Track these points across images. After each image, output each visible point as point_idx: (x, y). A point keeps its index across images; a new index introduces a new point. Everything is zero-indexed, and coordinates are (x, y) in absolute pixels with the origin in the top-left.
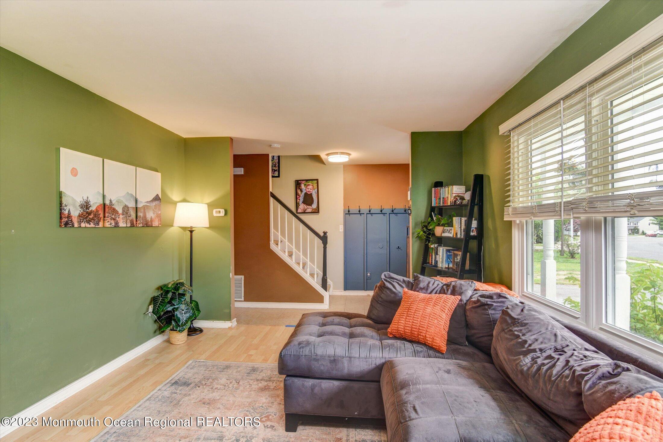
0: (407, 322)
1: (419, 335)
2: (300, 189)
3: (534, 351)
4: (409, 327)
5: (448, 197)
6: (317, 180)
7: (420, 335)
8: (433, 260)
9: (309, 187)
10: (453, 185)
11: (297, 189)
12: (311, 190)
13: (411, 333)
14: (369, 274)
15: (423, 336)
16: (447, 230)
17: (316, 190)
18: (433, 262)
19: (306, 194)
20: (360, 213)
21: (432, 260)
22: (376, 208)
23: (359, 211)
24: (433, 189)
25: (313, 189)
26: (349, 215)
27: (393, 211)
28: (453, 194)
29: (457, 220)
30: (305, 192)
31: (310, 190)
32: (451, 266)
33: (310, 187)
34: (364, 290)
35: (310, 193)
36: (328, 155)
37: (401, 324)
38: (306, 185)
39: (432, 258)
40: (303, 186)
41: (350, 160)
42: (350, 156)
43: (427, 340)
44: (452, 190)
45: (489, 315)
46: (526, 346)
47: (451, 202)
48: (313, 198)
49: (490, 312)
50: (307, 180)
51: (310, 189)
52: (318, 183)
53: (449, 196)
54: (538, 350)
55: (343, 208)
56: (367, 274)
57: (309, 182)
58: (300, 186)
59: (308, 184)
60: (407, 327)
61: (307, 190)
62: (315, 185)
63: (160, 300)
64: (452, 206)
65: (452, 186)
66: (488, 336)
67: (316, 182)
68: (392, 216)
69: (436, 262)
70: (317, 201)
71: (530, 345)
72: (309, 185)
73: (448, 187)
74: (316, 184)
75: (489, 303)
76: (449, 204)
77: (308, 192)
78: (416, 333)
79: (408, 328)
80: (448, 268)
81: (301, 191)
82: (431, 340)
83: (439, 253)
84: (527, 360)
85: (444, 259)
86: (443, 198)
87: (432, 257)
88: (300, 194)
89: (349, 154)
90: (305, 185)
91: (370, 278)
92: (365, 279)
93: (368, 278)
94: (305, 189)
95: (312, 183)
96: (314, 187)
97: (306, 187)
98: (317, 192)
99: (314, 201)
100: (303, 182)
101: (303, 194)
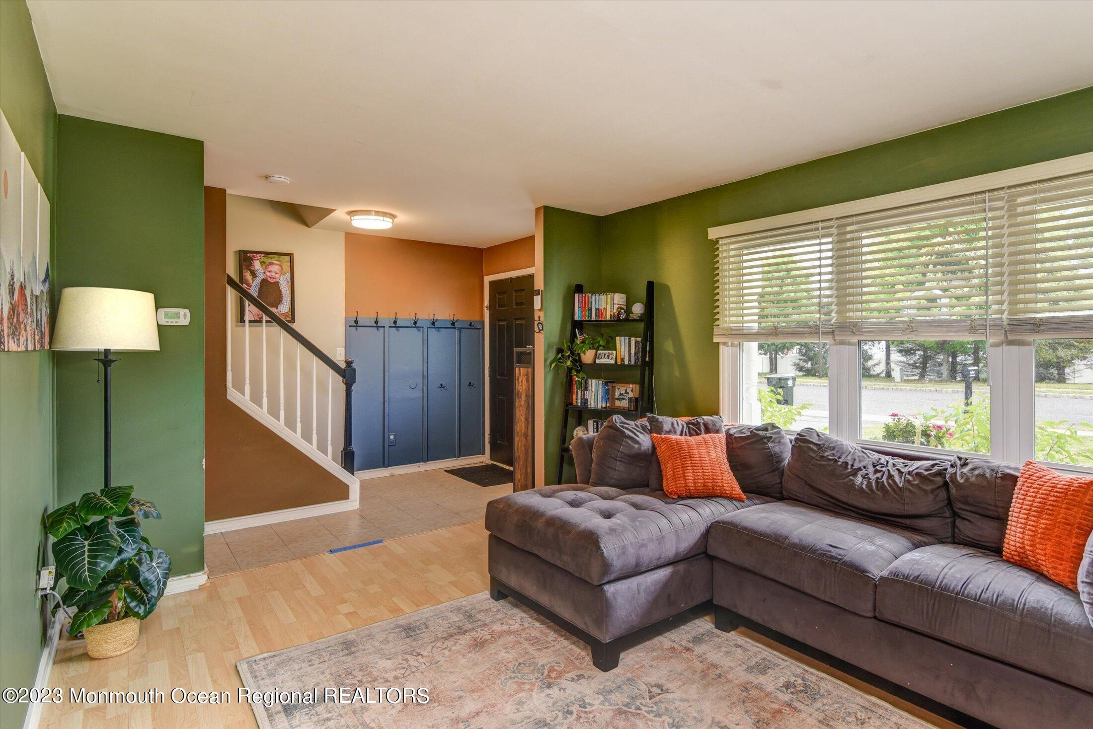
0: (696, 474)
1: (713, 486)
2: (250, 270)
3: (860, 469)
4: (700, 479)
5: (605, 309)
6: (291, 255)
7: (716, 486)
8: (579, 398)
9: (271, 268)
10: (614, 292)
11: (244, 271)
12: (277, 276)
13: (704, 485)
14: (392, 437)
15: (719, 486)
16: (605, 355)
17: (289, 274)
18: (579, 401)
19: (264, 282)
20: (377, 324)
21: (577, 399)
22: (405, 317)
23: (376, 322)
24: (576, 295)
25: (282, 272)
26: (356, 329)
27: (433, 323)
28: (614, 304)
29: (623, 341)
30: (262, 277)
31: (273, 274)
32: (608, 405)
33: (275, 268)
34: (384, 466)
35: (274, 280)
36: (351, 213)
37: (689, 478)
38: (264, 262)
39: (577, 396)
40: (257, 265)
41: (395, 228)
42: (396, 220)
43: (725, 490)
44: (613, 299)
45: (769, 449)
46: (849, 467)
47: (611, 315)
48: (280, 292)
49: (770, 445)
50: (267, 254)
51: (276, 272)
52: (292, 262)
53: (609, 307)
54: (862, 468)
55: (344, 316)
56: (389, 437)
57: (272, 258)
58: (251, 265)
59: (270, 261)
60: (698, 479)
61: (268, 274)
62: (287, 267)
63: (85, 546)
64: (614, 321)
65: (613, 294)
66: (769, 473)
67: (288, 258)
69: (585, 401)
70: (289, 299)
71: (852, 465)
72: (272, 264)
73: (607, 295)
75: (768, 435)
76: (608, 318)
77: (269, 279)
78: (710, 484)
79: (700, 481)
80: (606, 408)
81: (254, 275)
82: (729, 489)
83: (590, 388)
84: (859, 479)
85: (600, 397)
86: (597, 310)
87: (577, 394)
88: (251, 281)
89: (393, 216)
90: (262, 263)
91: (394, 444)
92: (386, 446)
93: (391, 444)
94: (263, 271)
95: (279, 261)
96: (284, 269)
97: (264, 266)
98: (289, 280)
99: (284, 298)
100: (258, 255)
101: (258, 281)
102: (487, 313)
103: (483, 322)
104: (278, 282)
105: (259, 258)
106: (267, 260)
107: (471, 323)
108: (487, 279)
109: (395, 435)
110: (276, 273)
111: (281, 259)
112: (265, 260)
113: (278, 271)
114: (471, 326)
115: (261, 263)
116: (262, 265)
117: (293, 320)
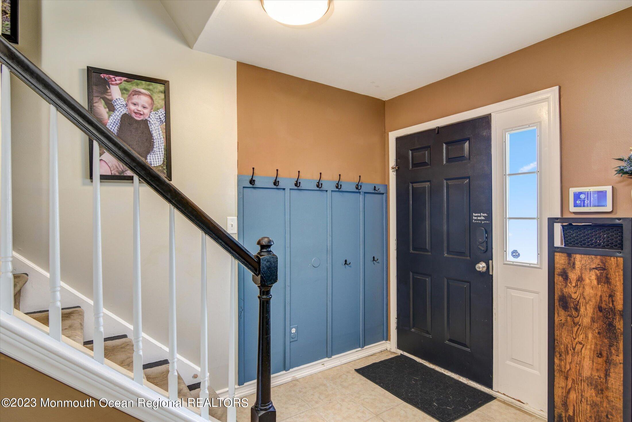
2: (104, 99)
6: (165, 83)
9: (136, 99)
11: (96, 100)
12: (146, 111)
14: (294, 331)
17: (162, 111)
19: (126, 118)
20: (275, 186)
23: (276, 182)
25: (153, 107)
27: (338, 186)
30: (124, 111)
31: (140, 108)
33: (143, 100)
34: (284, 369)
35: (142, 118)
38: (126, 90)
40: (115, 93)
48: (150, 135)
50: (131, 77)
52: (166, 93)
55: (236, 173)
56: (291, 331)
57: (137, 85)
58: (106, 91)
59: (135, 88)
61: (133, 107)
62: (159, 98)
67: (161, 87)
68: (337, 195)
70: (162, 146)
72: (138, 93)
74: (162, 96)
77: (134, 115)
81: (111, 107)
90: (124, 90)
91: (296, 339)
92: (288, 343)
93: (292, 340)
94: (124, 103)
95: (149, 90)
96: (155, 102)
97: (126, 96)
98: (163, 119)
99: (156, 145)
100: (117, 78)
101: (117, 116)
102: (392, 176)
103: (386, 187)
104: (146, 120)
105: (118, 82)
106: (132, 87)
107: (375, 187)
108: (393, 136)
109: (297, 329)
110: (144, 107)
111: (151, 87)
112: (128, 86)
113: (147, 105)
114: (376, 191)
115: (121, 90)
116: (123, 94)
117: (169, 176)
